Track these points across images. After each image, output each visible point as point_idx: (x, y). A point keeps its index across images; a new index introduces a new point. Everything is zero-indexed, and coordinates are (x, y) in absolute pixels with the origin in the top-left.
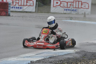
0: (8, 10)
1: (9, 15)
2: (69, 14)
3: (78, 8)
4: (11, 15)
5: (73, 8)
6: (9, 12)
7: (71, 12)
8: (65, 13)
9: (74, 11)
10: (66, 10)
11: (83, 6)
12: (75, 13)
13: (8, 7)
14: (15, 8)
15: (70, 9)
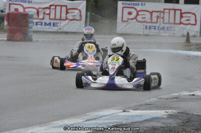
0: (27, 30)
2: (155, 35)
3: (175, 23)
5: (163, 23)
6: (30, 34)
7: (158, 31)
8: (147, 35)
9: (166, 29)
10: (148, 27)
11: (183, 20)
12: (168, 35)
13: (27, 22)
14: (42, 24)
15: (157, 25)
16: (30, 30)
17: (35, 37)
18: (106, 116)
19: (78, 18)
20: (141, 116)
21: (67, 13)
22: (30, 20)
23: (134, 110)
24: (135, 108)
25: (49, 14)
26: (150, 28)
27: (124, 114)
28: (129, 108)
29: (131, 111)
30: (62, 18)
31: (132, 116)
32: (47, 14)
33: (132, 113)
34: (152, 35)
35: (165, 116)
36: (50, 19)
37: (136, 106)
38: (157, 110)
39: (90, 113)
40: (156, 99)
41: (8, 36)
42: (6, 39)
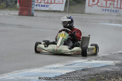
0: (31, 9)
1: (33, 15)
2: (108, 15)
3: (120, 8)
4: (35, 15)
5: (114, 8)
6: (32, 11)
7: (110, 12)
8: (103, 15)
9: (115, 11)
10: (104, 10)
12: (116, 15)
13: (31, 4)
14: (39, 6)
15: (110, 9)
16: (32, 9)
18: (77, 63)
20: (99, 64)
22: (33, 3)
23: (95, 60)
24: (96, 59)
26: (105, 10)
27: (89, 62)
28: (92, 59)
29: (93, 61)
31: (94, 64)
34: (107, 15)
35: (114, 65)
38: (109, 60)
39: (68, 61)
40: (108, 54)
41: (19, 12)
42: (18, 14)
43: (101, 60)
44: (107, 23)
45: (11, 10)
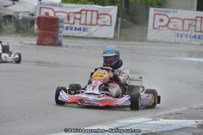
0: (57, 34)
1: (60, 45)
2: (186, 44)
4: (64, 44)
5: (195, 31)
6: (59, 38)
7: (189, 39)
8: (178, 43)
9: (197, 37)
10: (180, 35)
12: (199, 43)
13: (58, 27)
14: (72, 29)
15: (189, 33)
16: (59, 34)
17: (65, 42)
18: (135, 124)
19: (108, 23)
20: (171, 125)
21: (98, 18)
22: (60, 24)
23: (164, 119)
24: (165, 117)
25: (80, 19)
27: (154, 122)
28: (159, 117)
30: (93, 23)
31: (162, 125)
32: (78, 19)
33: (162, 121)
34: (184, 44)
35: (195, 126)
36: (80, 24)
37: (166, 115)
38: (187, 119)
39: (119, 121)
40: (186, 108)
41: (38, 40)
42: (35, 43)
43: (174, 119)
44: (185, 57)
45: (24, 36)
